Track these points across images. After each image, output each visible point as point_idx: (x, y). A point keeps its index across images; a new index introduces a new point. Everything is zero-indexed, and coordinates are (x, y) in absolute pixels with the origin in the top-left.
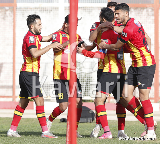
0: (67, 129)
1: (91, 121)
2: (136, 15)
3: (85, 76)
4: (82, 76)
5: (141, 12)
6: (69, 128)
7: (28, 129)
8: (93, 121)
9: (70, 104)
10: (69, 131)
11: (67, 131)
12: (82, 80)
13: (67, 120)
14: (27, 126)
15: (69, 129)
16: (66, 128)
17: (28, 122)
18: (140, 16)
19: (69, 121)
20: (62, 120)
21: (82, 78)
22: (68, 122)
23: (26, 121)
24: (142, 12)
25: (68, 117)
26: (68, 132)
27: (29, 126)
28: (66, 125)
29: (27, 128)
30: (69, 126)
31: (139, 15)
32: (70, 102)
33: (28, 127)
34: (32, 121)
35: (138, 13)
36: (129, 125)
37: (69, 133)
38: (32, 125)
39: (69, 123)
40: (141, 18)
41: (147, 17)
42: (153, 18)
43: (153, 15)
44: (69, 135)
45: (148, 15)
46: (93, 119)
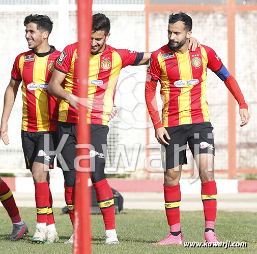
1: (116, 211)
5: (203, 20)
6: (77, 224)
8: (121, 212)
9: (79, 181)
10: (78, 230)
11: (74, 229)
14: (4, 221)
15: (78, 226)
18: (202, 26)
19: (78, 212)
20: (66, 210)
22: (76, 213)
24: (206, 19)
26: (76, 230)
30: (77, 220)
31: (201, 24)
35: (199, 22)
36: (183, 219)
37: (77, 232)
39: (78, 215)
40: (203, 29)
41: (214, 29)
42: (225, 29)
43: (224, 25)
44: (78, 235)
45: (217, 24)
46: (121, 208)
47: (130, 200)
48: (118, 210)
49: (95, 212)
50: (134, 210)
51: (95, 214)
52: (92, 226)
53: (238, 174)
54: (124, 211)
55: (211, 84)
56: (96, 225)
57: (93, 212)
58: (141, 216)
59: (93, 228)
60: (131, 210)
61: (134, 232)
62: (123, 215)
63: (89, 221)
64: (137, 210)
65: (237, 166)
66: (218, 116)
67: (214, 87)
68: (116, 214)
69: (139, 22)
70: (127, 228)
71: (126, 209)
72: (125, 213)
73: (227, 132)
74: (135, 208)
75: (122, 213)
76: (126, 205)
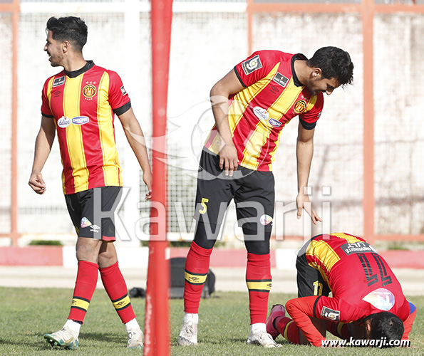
0: (145, 315)
1: (205, 294)
2: (317, 32)
3: (190, 183)
4: (185, 184)
5: (329, 25)
6: (150, 312)
7: (49, 314)
8: (212, 295)
9: (152, 252)
10: (151, 320)
11: (146, 319)
12: (185, 193)
13: (147, 291)
14: (46, 308)
15: (151, 316)
16: (143, 313)
17: (49, 298)
19: (151, 296)
20: (135, 293)
21: (185, 188)
22: (149, 298)
23: (44, 296)
24: (332, 24)
25: (148, 284)
26: (148, 322)
27: (51, 309)
28: (144, 304)
29: (47, 312)
30: (150, 306)
31: (326, 30)
32: (153, 248)
33: (48, 309)
34: (60, 294)
35: (323, 28)
37: (150, 324)
38: (58, 304)
39: (151, 300)
41: (344, 38)
42: (360, 38)
43: (358, 32)
44: (151, 328)
45: (348, 31)
46: (211, 290)
47: (225, 279)
48: (207, 293)
49: (175, 295)
50: (230, 292)
51: (175, 298)
52: (171, 315)
53: (378, 242)
54: (217, 294)
55: (339, 115)
56: (176, 313)
57: (172, 295)
58: (240, 302)
59: (173, 318)
60: (226, 293)
61: (230, 324)
62: (215, 300)
63: (166, 309)
64: (234, 293)
65: (376, 230)
66: (349, 160)
67: (344, 120)
68: (205, 298)
69: (238, 28)
70: (221, 318)
71: (220, 292)
72: (217, 297)
73: (362, 183)
74: (232, 289)
75: (214, 297)
76: (219, 286)
